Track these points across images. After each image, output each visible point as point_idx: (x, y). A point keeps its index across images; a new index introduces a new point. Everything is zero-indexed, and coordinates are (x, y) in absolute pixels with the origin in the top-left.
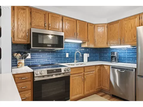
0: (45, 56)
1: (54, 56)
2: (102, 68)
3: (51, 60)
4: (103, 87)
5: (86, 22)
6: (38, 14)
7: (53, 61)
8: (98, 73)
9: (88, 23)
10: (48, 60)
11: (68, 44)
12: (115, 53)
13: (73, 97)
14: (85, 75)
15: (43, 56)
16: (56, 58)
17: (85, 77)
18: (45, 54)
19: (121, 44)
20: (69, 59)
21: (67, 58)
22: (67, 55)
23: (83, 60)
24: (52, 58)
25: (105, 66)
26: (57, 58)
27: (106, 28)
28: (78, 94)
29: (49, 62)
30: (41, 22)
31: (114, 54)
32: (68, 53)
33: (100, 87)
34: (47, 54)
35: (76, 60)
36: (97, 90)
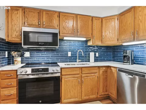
0: (44, 55)
1: (55, 55)
2: (109, 70)
3: (51, 58)
4: (110, 94)
5: (90, 16)
6: (31, 13)
7: (52, 60)
8: (103, 75)
9: (93, 17)
10: (47, 59)
11: (71, 42)
12: (128, 51)
13: (66, 100)
14: (82, 78)
15: (42, 55)
16: (56, 57)
17: (83, 79)
18: (45, 53)
19: (134, 40)
20: (72, 58)
21: (69, 57)
22: (69, 54)
23: (89, 59)
24: (51, 57)
25: (112, 68)
26: (58, 56)
27: (116, 20)
28: (72, 98)
29: (48, 60)
30: (35, 20)
31: (126, 53)
32: (70, 52)
33: (106, 93)
34: (47, 53)
35: (79, 60)
36: (102, 96)
